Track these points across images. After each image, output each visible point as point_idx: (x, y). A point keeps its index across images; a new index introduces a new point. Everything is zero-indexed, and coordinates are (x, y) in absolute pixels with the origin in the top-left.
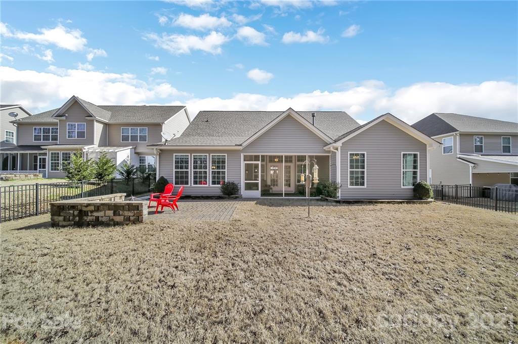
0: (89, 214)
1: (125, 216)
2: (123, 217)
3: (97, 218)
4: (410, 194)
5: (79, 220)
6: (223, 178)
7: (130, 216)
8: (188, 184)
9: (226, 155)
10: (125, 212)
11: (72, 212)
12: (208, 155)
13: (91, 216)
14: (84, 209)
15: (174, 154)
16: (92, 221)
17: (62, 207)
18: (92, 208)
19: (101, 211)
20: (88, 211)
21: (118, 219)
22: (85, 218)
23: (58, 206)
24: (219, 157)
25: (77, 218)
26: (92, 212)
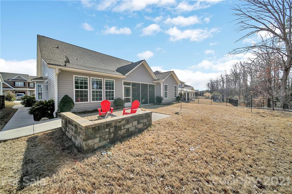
0: (122, 128)
1: (143, 123)
2: (142, 124)
3: (128, 129)
4: (175, 100)
5: (114, 137)
6: (113, 95)
7: (146, 122)
8: (88, 101)
9: (114, 80)
10: (144, 120)
11: (107, 130)
12: (102, 79)
13: (124, 129)
14: (118, 124)
15: (74, 76)
16: (125, 133)
17: (97, 128)
18: (124, 122)
19: (130, 123)
20: (121, 126)
21: (140, 126)
22: (119, 132)
23: (93, 128)
24: (109, 82)
25: (112, 135)
26: (124, 125)
